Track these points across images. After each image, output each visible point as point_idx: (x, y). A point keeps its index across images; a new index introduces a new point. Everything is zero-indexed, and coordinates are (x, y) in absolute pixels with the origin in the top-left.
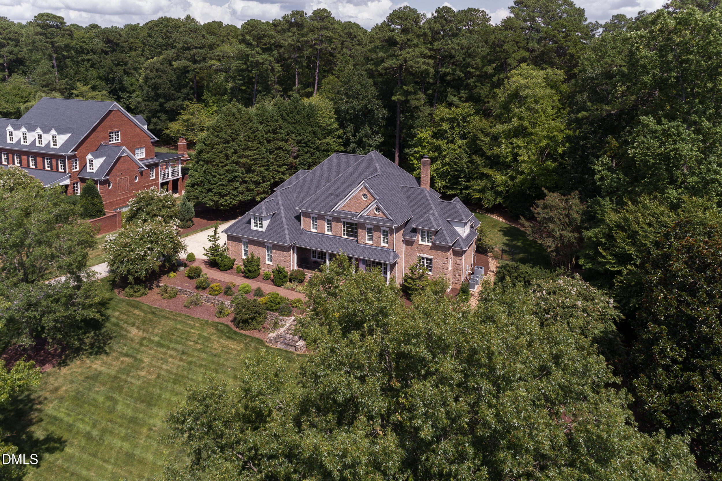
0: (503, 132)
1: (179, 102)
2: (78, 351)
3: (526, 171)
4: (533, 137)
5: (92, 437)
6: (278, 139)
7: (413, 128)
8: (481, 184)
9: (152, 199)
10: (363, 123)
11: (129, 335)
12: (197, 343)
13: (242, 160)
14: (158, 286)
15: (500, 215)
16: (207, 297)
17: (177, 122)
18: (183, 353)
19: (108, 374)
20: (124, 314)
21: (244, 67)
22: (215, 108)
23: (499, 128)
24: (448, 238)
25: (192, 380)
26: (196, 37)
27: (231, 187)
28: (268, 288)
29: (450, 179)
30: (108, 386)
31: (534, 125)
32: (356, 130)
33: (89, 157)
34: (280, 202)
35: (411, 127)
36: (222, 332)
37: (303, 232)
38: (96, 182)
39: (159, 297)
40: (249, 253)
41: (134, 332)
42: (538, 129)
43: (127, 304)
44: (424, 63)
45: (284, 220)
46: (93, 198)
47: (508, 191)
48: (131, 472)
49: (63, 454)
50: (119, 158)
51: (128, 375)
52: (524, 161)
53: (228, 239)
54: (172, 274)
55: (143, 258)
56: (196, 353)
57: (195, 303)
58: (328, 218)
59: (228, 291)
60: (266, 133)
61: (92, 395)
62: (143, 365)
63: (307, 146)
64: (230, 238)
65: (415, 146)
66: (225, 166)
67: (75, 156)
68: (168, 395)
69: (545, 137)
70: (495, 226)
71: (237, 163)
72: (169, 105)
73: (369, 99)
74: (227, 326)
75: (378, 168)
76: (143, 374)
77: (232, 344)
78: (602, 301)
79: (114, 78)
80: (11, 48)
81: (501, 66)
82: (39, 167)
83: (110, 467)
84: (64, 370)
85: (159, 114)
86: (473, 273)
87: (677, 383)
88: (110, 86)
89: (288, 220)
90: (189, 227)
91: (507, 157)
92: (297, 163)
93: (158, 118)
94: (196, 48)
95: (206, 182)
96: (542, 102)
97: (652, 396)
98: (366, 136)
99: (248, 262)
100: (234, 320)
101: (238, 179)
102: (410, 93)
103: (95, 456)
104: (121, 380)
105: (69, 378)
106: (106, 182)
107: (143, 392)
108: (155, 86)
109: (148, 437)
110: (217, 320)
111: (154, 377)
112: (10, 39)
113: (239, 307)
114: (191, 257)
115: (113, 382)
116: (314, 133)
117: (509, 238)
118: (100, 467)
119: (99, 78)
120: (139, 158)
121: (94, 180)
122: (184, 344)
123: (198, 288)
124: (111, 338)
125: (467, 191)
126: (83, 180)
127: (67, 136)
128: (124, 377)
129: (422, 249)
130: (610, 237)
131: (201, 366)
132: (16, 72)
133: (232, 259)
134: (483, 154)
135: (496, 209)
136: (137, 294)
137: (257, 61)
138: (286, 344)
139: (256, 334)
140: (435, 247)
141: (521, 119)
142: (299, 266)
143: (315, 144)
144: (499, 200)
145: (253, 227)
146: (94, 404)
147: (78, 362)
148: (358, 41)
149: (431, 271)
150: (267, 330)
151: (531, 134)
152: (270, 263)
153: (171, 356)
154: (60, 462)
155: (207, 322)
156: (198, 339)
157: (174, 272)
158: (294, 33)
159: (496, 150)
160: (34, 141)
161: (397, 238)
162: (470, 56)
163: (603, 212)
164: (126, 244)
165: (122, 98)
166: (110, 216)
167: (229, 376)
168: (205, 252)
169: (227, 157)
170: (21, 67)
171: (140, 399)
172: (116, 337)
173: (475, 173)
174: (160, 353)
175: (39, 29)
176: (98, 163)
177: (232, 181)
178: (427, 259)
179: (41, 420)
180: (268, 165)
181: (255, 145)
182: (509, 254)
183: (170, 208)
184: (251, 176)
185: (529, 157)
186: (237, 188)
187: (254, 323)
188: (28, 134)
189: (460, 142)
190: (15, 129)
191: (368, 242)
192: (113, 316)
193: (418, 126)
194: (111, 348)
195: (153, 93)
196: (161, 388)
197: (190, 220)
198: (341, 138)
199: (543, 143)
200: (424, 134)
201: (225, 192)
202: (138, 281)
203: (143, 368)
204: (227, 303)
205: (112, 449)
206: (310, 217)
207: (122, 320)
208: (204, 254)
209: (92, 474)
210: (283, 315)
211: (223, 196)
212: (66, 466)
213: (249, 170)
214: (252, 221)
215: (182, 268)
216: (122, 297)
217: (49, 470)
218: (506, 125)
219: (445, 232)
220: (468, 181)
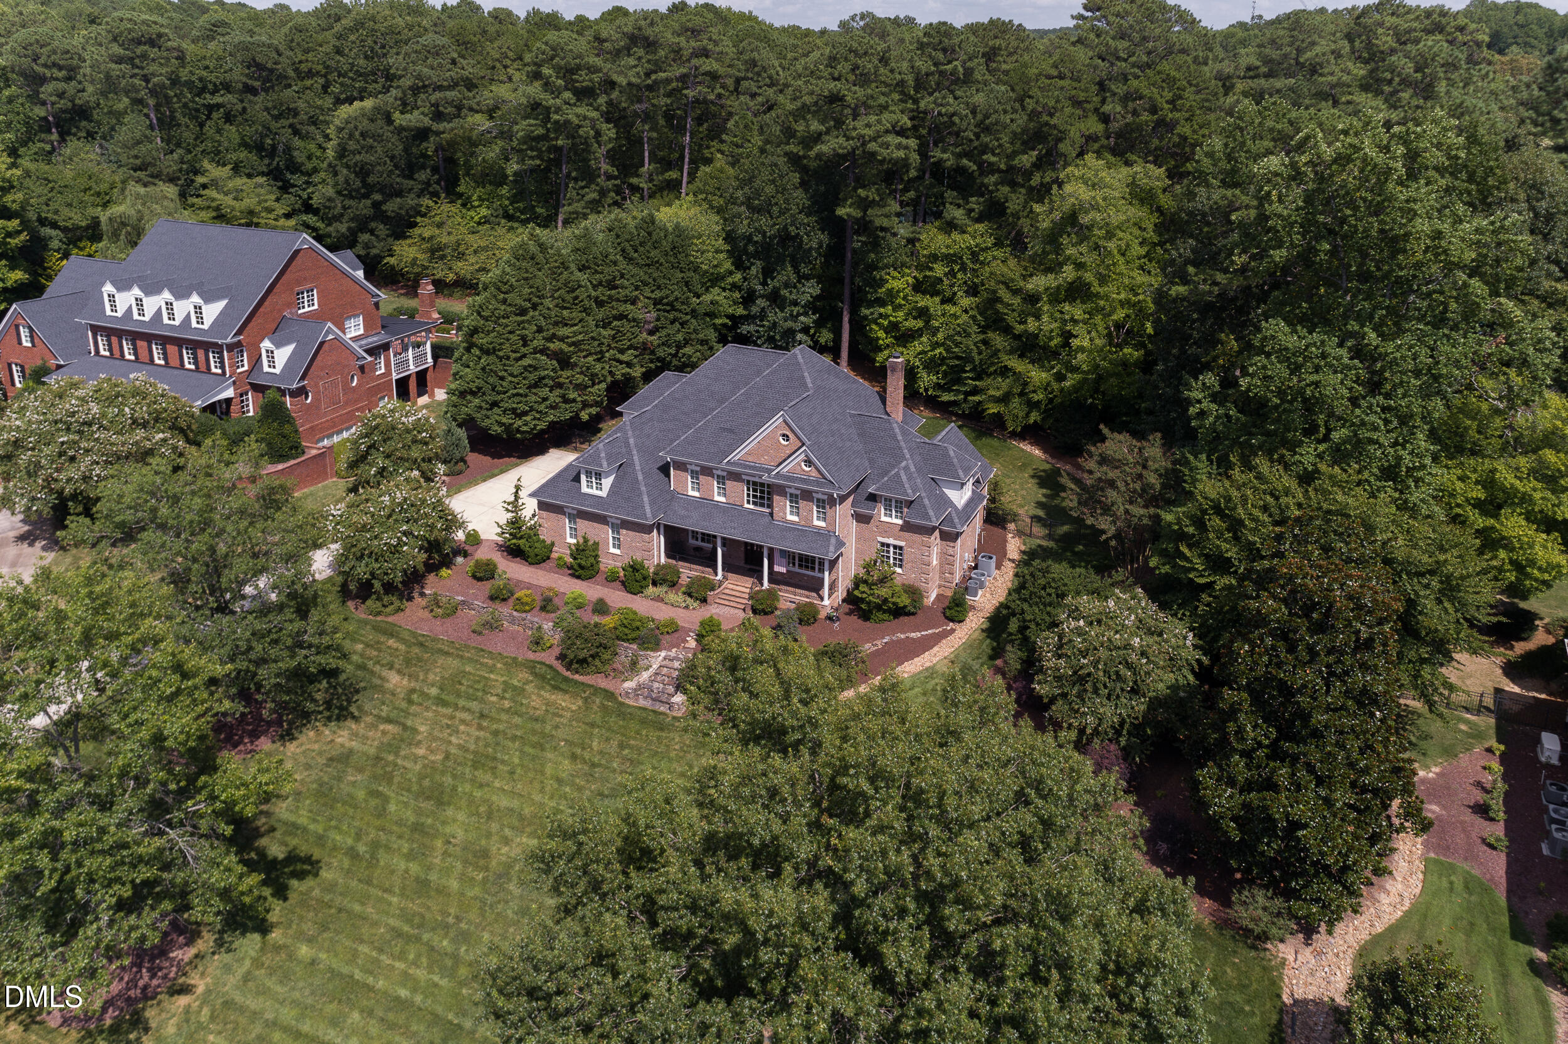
0: (1047, 289)
1: (411, 201)
2: (306, 716)
3: (1085, 367)
4: (1102, 303)
5: (358, 855)
6: (618, 300)
7: (876, 268)
8: (1003, 385)
9: (394, 429)
10: (781, 260)
11: (387, 685)
12: (503, 698)
13: (554, 346)
14: (422, 595)
15: (1036, 443)
16: (511, 615)
17: (409, 241)
18: (482, 716)
19: (364, 754)
20: (372, 646)
21: (541, 131)
22: (484, 212)
23: (1039, 283)
24: (931, 513)
25: (503, 762)
26: (440, 65)
27: (533, 398)
28: (617, 598)
29: (945, 374)
30: (367, 773)
31: (1103, 280)
32: (768, 273)
33: (266, 344)
34: (632, 441)
35: (874, 267)
36: (543, 677)
37: (673, 496)
38: (282, 392)
39: (426, 614)
40: (580, 534)
41: (394, 680)
42: (1110, 289)
43: (374, 628)
44: (899, 147)
45: (640, 477)
46: (281, 424)
47: (1051, 401)
48: (429, 908)
49: (318, 880)
50: (322, 343)
51: (397, 754)
52: (1082, 349)
53: (540, 508)
54: (444, 572)
55: (395, 550)
56: (504, 717)
57: (492, 625)
58: (719, 473)
59: (547, 605)
60: (595, 287)
61: (345, 788)
62: (419, 738)
63: (674, 309)
64: (542, 506)
65: (882, 303)
66: (520, 358)
67: (239, 344)
68: (468, 787)
69: (1122, 304)
70: (1024, 467)
71: (543, 351)
72: (392, 206)
73: (793, 216)
74: (550, 667)
75: (808, 380)
76: (421, 752)
77: (562, 700)
78: (1175, 636)
79: (274, 147)
80: (62, 86)
81: (1049, 153)
82: (172, 364)
83: (395, 900)
84: (292, 747)
85: (373, 225)
86: (976, 567)
87: (1260, 775)
88: (266, 161)
89: (646, 475)
90: (460, 473)
91: (1051, 339)
92: (656, 343)
93: (372, 232)
94: (440, 88)
95: (487, 388)
96: (1121, 234)
97: (1219, 796)
98: (787, 285)
99: (579, 551)
100: (562, 657)
101: (546, 381)
102: (872, 204)
103: (369, 882)
104: (387, 764)
105: (302, 759)
106: (302, 392)
107: (426, 783)
108: (362, 168)
109: (446, 854)
110: (531, 656)
111: (439, 757)
112: (54, 65)
113: (571, 636)
114: (474, 539)
115: (374, 766)
116: (687, 284)
117: (1049, 492)
118: (380, 900)
119: (244, 144)
120: (353, 334)
121: (279, 389)
122: (482, 701)
123: (492, 598)
124: (357, 691)
125: (977, 398)
126: (258, 388)
127: (220, 305)
128: (391, 758)
129: (886, 529)
130: (1200, 523)
131: (514, 738)
132: (75, 135)
133: (548, 542)
134: (1007, 330)
135: (1029, 433)
136: (388, 610)
137: (567, 122)
138: (654, 700)
139: (602, 682)
140: (907, 527)
141: (1080, 266)
142: (668, 556)
143: (688, 304)
144: (1034, 417)
145: (585, 489)
146: (350, 801)
147: (311, 734)
148: (770, 77)
149: (901, 566)
150: (620, 675)
151: (1097, 295)
152: (617, 552)
153: (463, 721)
154: (316, 892)
155: (515, 659)
156: (504, 691)
157: (448, 568)
158: (640, 58)
159: (1032, 325)
160: (159, 312)
161: (843, 512)
162: (987, 130)
163: (1194, 481)
164: (364, 526)
165: (294, 186)
166: (315, 457)
167: (562, 755)
168: (499, 530)
169: (525, 341)
170: (84, 123)
171: (423, 794)
172: (365, 688)
173: (993, 364)
174: (444, 716)
175: (116, 49)
176: (283, 355)
177: (536, 385)
178: (895, 547)
179: (273, 829)
180: (601, 352)
181: (576, 315)
182: (1044, 525)
183: (426, 444)
184: (569, 373)
185: (1091, 340)
186: (545, 399)
187: (597, 662)
188: (146, 301)
189: (966, 302)
190: (119, 289)
191: (790, 517)
192: (355, 652)
193: (887, 266)
194: (360, 708)
195: (358, 183)
196: (454, 777)
197: (463, 460)
198: (740, 289)
199: (1120, 314)
200: (898, 282)
201: (522, 407)
202: (389, 588)
203: (420, 742)
204: (547, 626)
205: (392, 872)
206: (686, 470)
207: (370, 659)
208: (498, 534)
209: (370, 910)
210: (646, 649)
211: (520, 415)
212: (327, 898)
213: (564, 362)
214: (583, 478)
215: (460, 560)
216: (363, 616)
217: (303, 903)
218: (1051, 276)
219: (926, 501)
220: (978, 378)
